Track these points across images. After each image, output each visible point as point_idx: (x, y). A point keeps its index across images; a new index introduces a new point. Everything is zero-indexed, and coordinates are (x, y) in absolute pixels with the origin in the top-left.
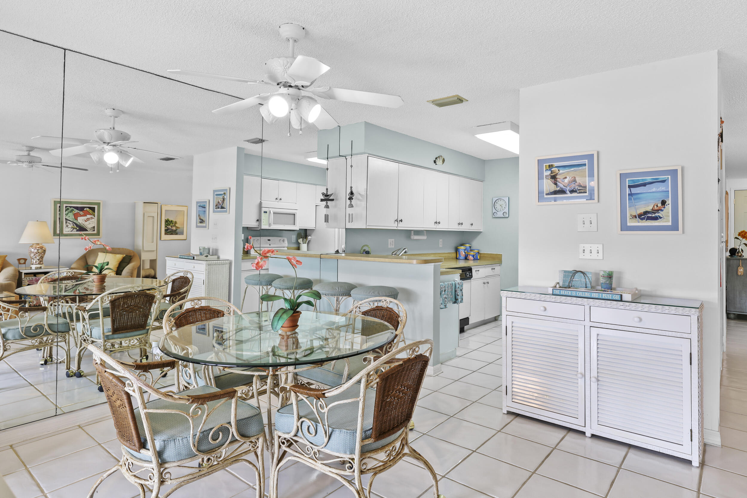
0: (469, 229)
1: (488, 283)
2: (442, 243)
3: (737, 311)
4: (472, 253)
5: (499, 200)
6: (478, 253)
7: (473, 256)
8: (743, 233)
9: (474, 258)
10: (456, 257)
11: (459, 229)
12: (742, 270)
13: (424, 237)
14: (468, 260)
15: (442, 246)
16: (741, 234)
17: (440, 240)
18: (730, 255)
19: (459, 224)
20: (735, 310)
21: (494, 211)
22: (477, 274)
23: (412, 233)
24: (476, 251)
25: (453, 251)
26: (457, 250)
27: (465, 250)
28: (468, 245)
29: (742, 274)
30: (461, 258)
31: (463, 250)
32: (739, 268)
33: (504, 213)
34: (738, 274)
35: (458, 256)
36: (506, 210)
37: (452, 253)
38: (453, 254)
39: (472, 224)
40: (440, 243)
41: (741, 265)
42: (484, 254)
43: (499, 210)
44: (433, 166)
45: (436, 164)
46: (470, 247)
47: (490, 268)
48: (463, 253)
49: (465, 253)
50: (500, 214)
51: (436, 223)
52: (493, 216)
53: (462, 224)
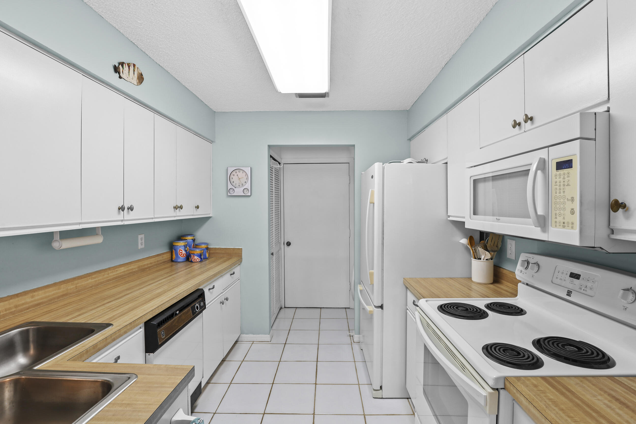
0: (192, 215)
1: (227, 299)
2: (143, 241)
4: (198, 251)
5: (237, 171)
6: (207, 248)
7: (200, 256)
9: (201, 259)
10: (170, 258)
11: (175, 217)
13: (98, 240)
14: (191, 262)
15: (143, 246)
17: (140, 237)
19: (176, 208)
21: (230, 186)
22: (211, 293)
23: (57, 237)
24: (204, 246)
25: (165, 250)
26: (172, 247)
27: (185, 246)
28: (189, 238)
30: (179, 260)
31: (183, 247)
33: (246, 190)
35: (174, 256)
36: (248, 186)
37: (163, 254)
38: (165, 255)
39: (197, 207)
40: (140, 242)
42: (215, 249)
43: (237, 185)
44: (113, 78)
45: (120, 77)
46: (194, 240)
47: (228, 275)
48: (182, 252)
49: (186, 251)
50: (239, 191)
51: (122, 209)
52: (229, 194)
53: (181, 207)
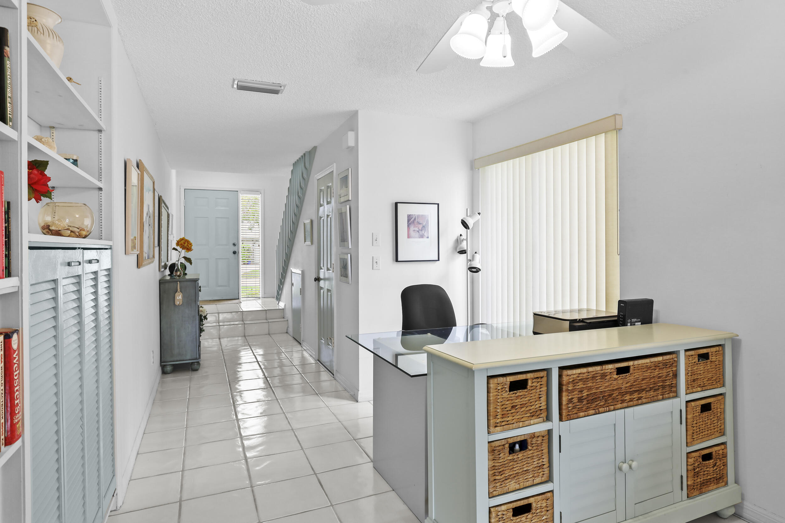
3: (175, 359)
8: (182, 242)
12: (180, 297)
16: (180, 243)
18: (170, 273)
20: (172, 359)
29: (181, 303)
32: (176, 294)
34: (176, 304)
41: (179, 290)
